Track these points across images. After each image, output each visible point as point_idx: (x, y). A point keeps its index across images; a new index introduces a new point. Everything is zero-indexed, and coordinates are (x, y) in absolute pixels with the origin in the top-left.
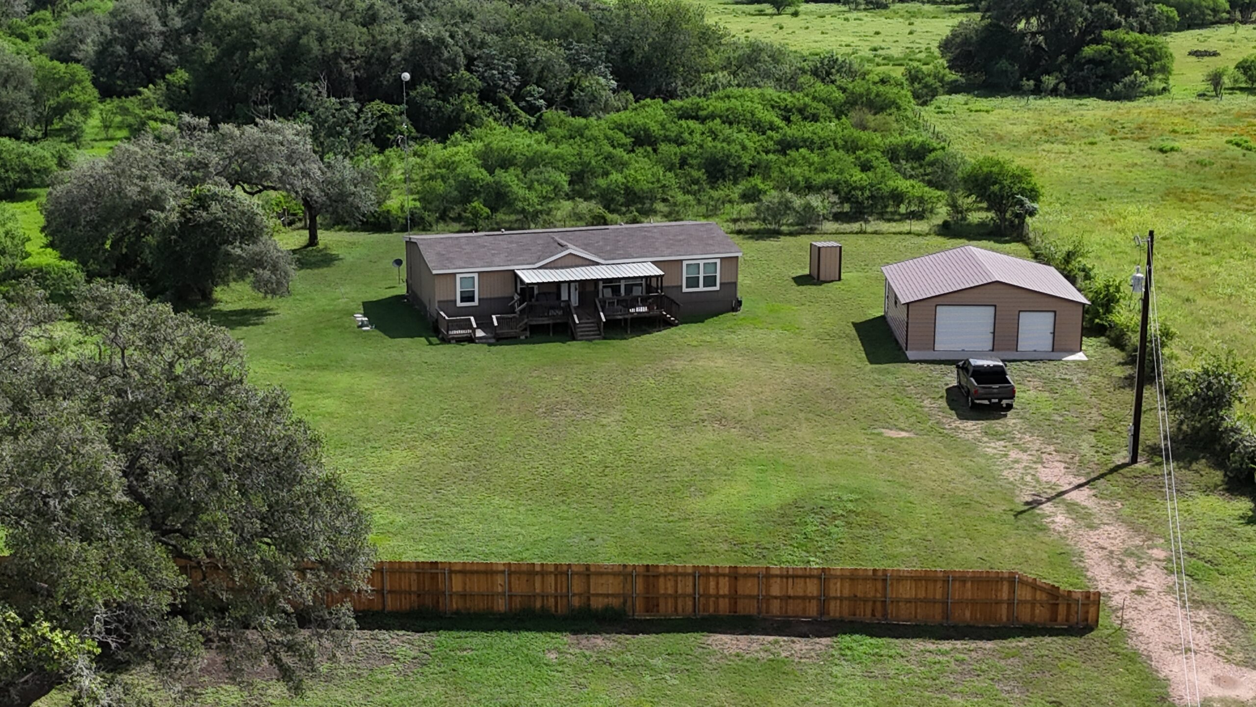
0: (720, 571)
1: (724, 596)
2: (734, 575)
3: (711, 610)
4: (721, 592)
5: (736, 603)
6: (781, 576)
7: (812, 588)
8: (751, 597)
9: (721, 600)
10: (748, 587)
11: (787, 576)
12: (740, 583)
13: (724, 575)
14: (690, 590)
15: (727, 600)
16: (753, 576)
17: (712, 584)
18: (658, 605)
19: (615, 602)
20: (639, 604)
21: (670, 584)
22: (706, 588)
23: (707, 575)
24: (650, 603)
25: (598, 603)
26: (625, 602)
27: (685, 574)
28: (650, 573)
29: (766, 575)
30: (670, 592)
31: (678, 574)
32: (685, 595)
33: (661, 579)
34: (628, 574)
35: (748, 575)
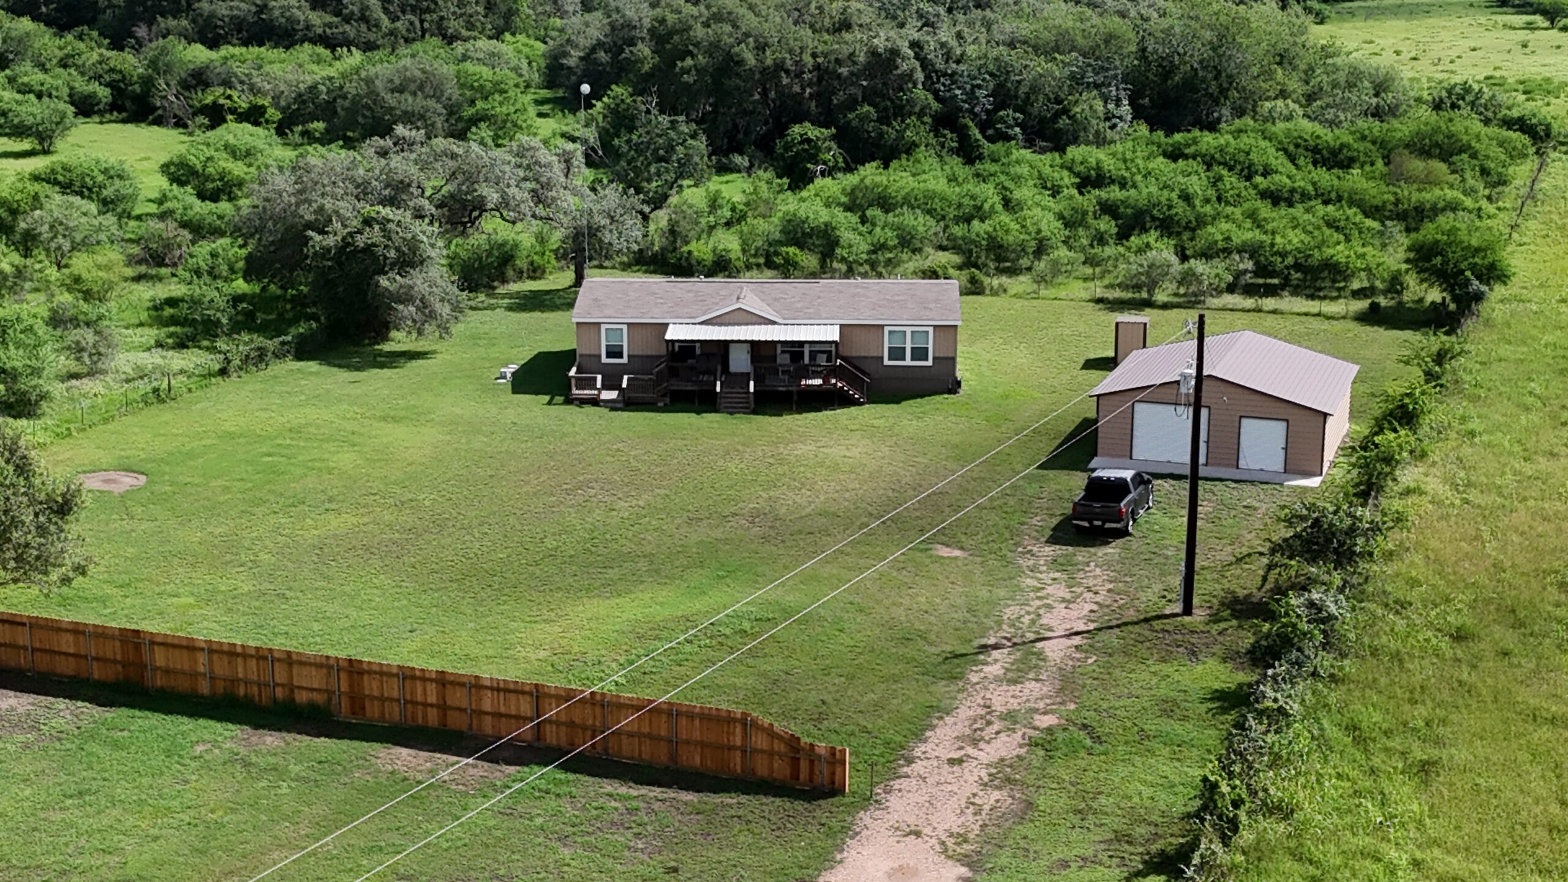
0: (426, 675)
1: (432, 705)
2: (443, 681)
3: (419, 720)
4: (429, 701)
5: (445, 715)
6: (492, 689)
7: (526, 708)
8: (460, 709)
9: (429, 710)
10: (457, 698)
11: (498, 689)
12: (449, 690)
13: (431, 680)
14: (395, 694)
15: (436, 711)
16: (464, 685)
17: (419, 689)
18: (364, 708)
19: (319, 698)
20: (345, 704)
21: (375, 684)
22: (413, 692)
23: (414, 678)
24: (357, 702)
25: (302, 697)
26: (330, 699)
27: (390, 675)
28: (354, 669)
29: (476, 685)
30: (376, 693)
31: (382, 673)
32: (391, 700)
33: (366, 677)
34: (331, 667)
35: (457, 683)
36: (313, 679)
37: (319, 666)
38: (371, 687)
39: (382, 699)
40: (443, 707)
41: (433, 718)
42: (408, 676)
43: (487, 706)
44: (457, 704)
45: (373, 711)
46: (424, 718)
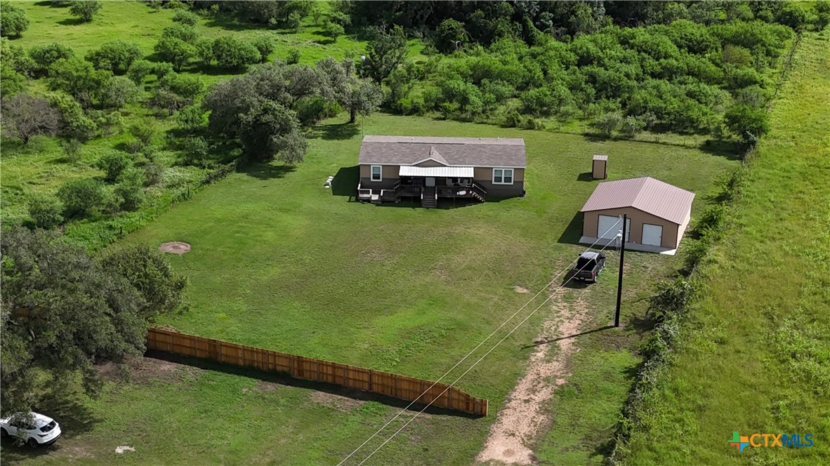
0: (327, 363)
2: (334, 366)
3: (324, 379)
4: (329, 372)
5: (335, 378)
6: (353, 370)
7: (366, 378)
8: (341, 377)
9: (329, 376)
10: (339, 373)
11: (355, 370)
12: (336, 370)
13: (330, 366)
14: (316, 369)
15: (331, 376)
16: (342, 368)
17: (325, 368)
18: (303, 374)
19: (286, 369)
20: (296, 372)
21: (308, 366)
22: (323, 369)
23: (323, 364)
24: (301, 372)
25: (279, 368)
26: (290, 370)
27: (314, 363)
28: (300, 360)
29: (347, 369)
30: (308, 369)
31: (311, 362)
32: (314, 371)
33: (304, 363)
34: (290, 359)
35: (340, 367)
36: (285, 362)
37: (286, 358)
38: (306, 366)
39: (310, 371)
40: (334, 376)
41: (330, 379)
42: (321, 364)
43: (351, 376)
44: (339, 375)
45: (307, 375)
46: (327, 379)
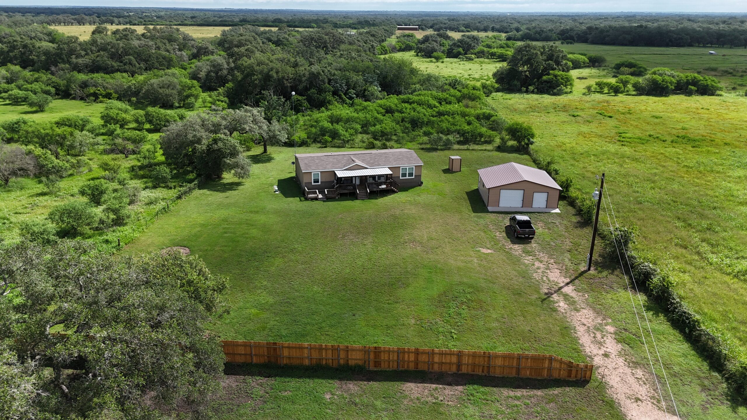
0: (410, 350)
1: (412, 361)
2: (417, 352)
3: (406, 367)
4: (411, 360)
5: (417, 364)
6: (439, 354)
7: (454, 360)
8: (424, 362)
9: (410, 363)
10: (423, 358)
11: (441, 354)
12: (420, 356)
13: (412, 352)
14: (396, 358)
15: (413, 363)
16: (426, 353)
17: (406, 356)
18: (380, 364)
19: (360, 363)
20: (372, 364)
21: (386, 356)
22: (403, 357)
23: (404, 352)
24: (377, 363)
25: (352, 363)
26: (365, 362)
27: (393, 352)
28: (377, 351)
29: (432, 353)
30: (386, 359)
31: (390, 352)
32: (393, 361)
33: (382, 354)
34: (366, 351)
35: (424, 353)
36: (359, 356)
37: (361, 351)
38: (384, 357)
39: (389, 361)
40: (416, 362)
41: (412, 367)
42: (402, 352)
43: (436, 361)
45: (384, 366)
46: (408, 367)
